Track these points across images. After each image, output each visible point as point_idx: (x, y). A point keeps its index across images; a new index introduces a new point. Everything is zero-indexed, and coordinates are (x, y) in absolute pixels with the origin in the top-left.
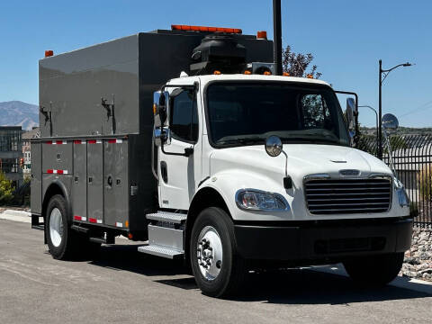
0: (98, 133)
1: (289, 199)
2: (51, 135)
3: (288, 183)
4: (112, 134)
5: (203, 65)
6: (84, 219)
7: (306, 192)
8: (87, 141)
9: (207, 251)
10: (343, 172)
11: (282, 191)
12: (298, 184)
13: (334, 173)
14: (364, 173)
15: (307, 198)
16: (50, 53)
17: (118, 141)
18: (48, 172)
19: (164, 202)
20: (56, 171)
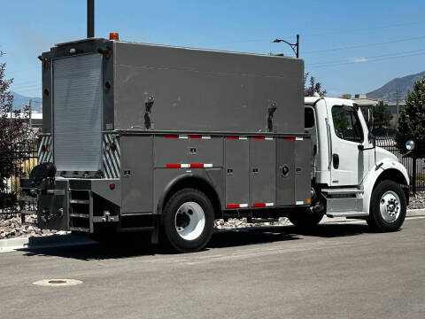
6: (244, 205)
8: (249, 137)
9: (391, 206)
18: (169, 167)
19: (333, 182)
20: (187, 166)
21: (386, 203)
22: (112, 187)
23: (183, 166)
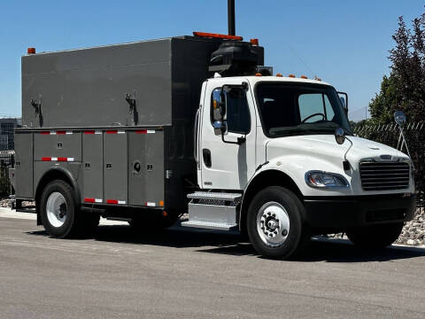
0: (120, 125)
1: (349, 179)
2: (41, 125)
3: (347, 165)
4: (133, 125)
5: (226, 67)
6: (99, 201)
7: (361, 173)
8: (104, 131)
9: (272, 222)
10: (382, 157)
11: (341, 171)
12: (355, 166)
13: (376, 158)
14: (395, 158)
15: (362, 177)
16: (32, 51)
17: (149, 132)
18: (44, 160)
19: (206, 183)
20: (56, 159)
22: (13, 175)
23: (53, 159)
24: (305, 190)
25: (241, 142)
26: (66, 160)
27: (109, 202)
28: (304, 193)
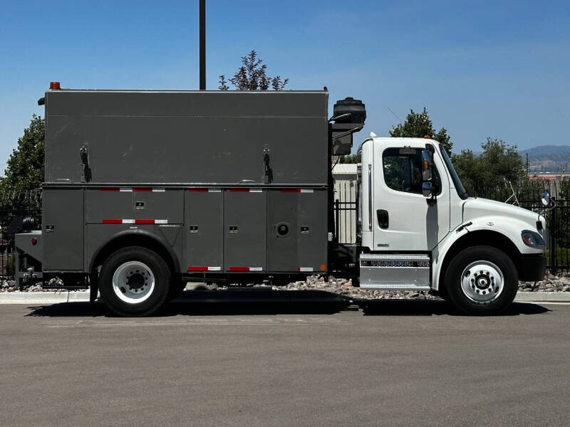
6: (215, 269)
8: (224, 190)
18: (105, 222)
19: (379, 245)
20: (131, 221)
21: (472, 276)
22: (34, 242)
23: (125, 221)
24: (523, 248)
25: (432, 203)
26: (153, 223)
27: (232, 269)
28: (522, 251)
